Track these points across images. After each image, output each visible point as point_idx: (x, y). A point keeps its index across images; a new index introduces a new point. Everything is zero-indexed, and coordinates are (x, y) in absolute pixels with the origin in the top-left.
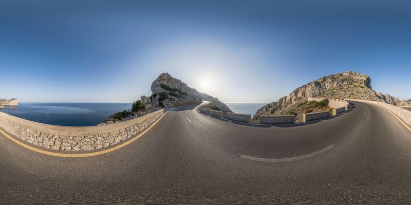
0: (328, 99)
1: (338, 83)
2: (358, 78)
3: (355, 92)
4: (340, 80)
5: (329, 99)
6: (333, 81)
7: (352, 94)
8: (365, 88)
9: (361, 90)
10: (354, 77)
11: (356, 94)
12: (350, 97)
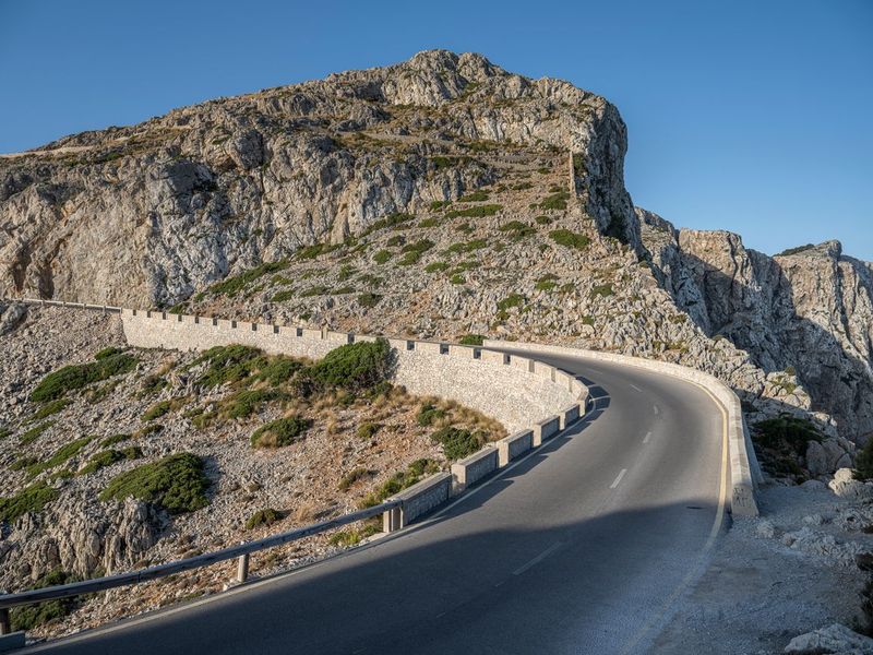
0: (382, 344)
1: (373, 193)
2: (515, 131)
3: (527, 287)
4: (387, 166)
5: (398, 344)
6: (328, 175)
7: (514, 300)
8: (600, 246)
9: (564, 263)
10: (486, 129)
11: (541, 295)
12: (503, 319)
